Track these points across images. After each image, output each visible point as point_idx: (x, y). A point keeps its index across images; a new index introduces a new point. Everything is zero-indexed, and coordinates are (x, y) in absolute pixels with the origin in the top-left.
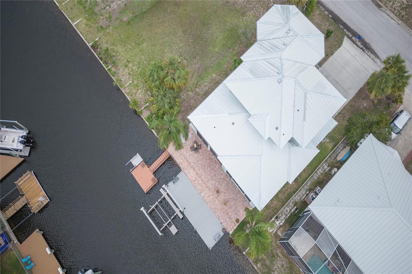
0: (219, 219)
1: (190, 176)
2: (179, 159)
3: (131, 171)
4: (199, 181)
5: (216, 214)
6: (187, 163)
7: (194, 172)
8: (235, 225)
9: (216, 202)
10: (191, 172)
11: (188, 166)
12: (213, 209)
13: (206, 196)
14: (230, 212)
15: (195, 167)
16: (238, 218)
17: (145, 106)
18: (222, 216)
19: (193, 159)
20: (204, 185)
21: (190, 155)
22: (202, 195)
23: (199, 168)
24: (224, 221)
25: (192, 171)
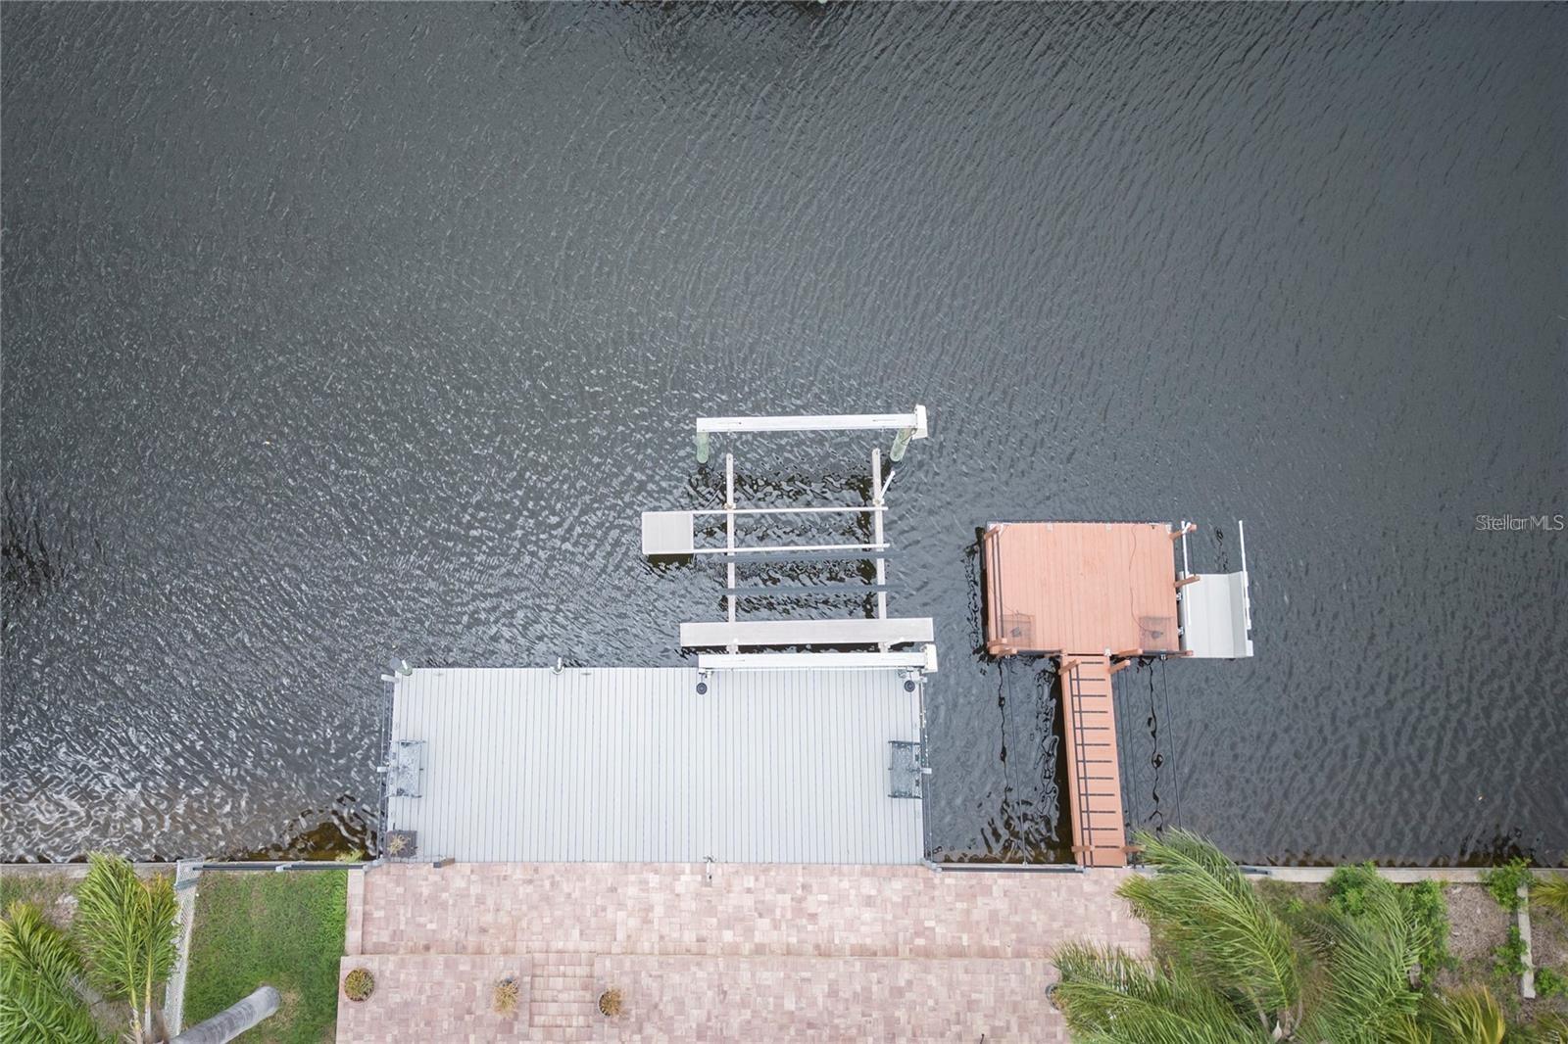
0: (485, 870)
1: (853, 892)
2: (1002, 906)
3: (1176, 528)
4: (776, 926)
5: (519, 875)
6: (939, 940)
7: (853, 940)
8: (369, 946)
9: (576, 933)
10: (867, 915)
11: (917, 934)
12: (558, 878)
13: (657, 898)
14: (449, 981)
15: (874, 976)
16: (371, 1006)
17: (1527, 959)
18: (481, 900)
19: (931, 1003)
20: (728, 936)
21: (971, 1005)
22: (687, 868)
23: (847, 1000)
24: (445, 895)
25: (870, 929)
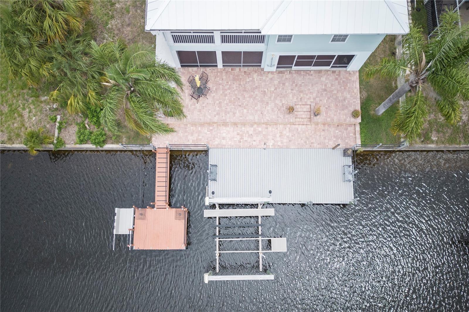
0: (325, 147)
1: (228, 141)
2: (190, 137)
3: (132, 247)
4: (248, 132)
5: (315, 145)
6: (206, 129)
7: (228, 129)
8: (353, 126)
9: (299, 130)
10: (224, 135)
11: (212, 130)
12: (305, 144)
13: (278, 139)
14: (332, 116)
15: (224, 118)
16: (352, 109)
17: (57, 124)
18: (325, 138)
19: (210, 111)
20: (260, 129)
21: (200, 111)
22: (271, 147)
23: (231, 112)
24: (334, 139)
25: (224, 131)
